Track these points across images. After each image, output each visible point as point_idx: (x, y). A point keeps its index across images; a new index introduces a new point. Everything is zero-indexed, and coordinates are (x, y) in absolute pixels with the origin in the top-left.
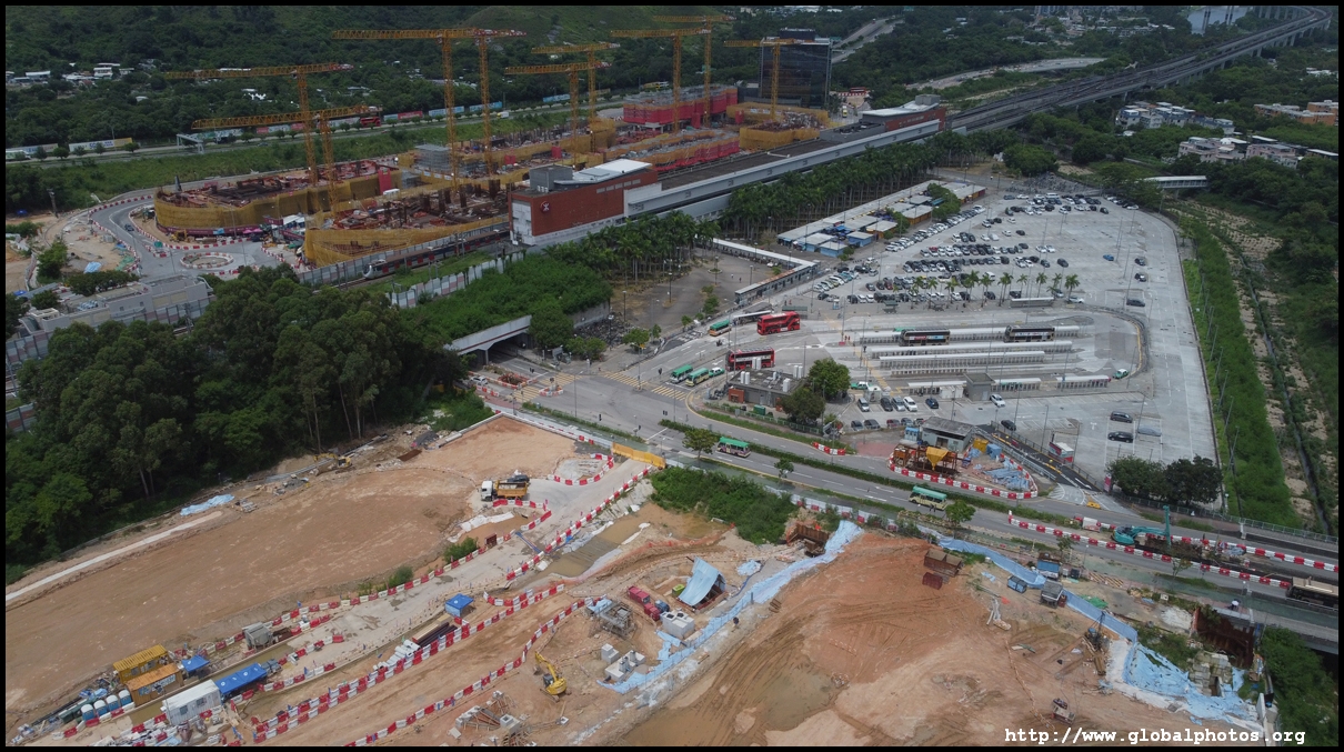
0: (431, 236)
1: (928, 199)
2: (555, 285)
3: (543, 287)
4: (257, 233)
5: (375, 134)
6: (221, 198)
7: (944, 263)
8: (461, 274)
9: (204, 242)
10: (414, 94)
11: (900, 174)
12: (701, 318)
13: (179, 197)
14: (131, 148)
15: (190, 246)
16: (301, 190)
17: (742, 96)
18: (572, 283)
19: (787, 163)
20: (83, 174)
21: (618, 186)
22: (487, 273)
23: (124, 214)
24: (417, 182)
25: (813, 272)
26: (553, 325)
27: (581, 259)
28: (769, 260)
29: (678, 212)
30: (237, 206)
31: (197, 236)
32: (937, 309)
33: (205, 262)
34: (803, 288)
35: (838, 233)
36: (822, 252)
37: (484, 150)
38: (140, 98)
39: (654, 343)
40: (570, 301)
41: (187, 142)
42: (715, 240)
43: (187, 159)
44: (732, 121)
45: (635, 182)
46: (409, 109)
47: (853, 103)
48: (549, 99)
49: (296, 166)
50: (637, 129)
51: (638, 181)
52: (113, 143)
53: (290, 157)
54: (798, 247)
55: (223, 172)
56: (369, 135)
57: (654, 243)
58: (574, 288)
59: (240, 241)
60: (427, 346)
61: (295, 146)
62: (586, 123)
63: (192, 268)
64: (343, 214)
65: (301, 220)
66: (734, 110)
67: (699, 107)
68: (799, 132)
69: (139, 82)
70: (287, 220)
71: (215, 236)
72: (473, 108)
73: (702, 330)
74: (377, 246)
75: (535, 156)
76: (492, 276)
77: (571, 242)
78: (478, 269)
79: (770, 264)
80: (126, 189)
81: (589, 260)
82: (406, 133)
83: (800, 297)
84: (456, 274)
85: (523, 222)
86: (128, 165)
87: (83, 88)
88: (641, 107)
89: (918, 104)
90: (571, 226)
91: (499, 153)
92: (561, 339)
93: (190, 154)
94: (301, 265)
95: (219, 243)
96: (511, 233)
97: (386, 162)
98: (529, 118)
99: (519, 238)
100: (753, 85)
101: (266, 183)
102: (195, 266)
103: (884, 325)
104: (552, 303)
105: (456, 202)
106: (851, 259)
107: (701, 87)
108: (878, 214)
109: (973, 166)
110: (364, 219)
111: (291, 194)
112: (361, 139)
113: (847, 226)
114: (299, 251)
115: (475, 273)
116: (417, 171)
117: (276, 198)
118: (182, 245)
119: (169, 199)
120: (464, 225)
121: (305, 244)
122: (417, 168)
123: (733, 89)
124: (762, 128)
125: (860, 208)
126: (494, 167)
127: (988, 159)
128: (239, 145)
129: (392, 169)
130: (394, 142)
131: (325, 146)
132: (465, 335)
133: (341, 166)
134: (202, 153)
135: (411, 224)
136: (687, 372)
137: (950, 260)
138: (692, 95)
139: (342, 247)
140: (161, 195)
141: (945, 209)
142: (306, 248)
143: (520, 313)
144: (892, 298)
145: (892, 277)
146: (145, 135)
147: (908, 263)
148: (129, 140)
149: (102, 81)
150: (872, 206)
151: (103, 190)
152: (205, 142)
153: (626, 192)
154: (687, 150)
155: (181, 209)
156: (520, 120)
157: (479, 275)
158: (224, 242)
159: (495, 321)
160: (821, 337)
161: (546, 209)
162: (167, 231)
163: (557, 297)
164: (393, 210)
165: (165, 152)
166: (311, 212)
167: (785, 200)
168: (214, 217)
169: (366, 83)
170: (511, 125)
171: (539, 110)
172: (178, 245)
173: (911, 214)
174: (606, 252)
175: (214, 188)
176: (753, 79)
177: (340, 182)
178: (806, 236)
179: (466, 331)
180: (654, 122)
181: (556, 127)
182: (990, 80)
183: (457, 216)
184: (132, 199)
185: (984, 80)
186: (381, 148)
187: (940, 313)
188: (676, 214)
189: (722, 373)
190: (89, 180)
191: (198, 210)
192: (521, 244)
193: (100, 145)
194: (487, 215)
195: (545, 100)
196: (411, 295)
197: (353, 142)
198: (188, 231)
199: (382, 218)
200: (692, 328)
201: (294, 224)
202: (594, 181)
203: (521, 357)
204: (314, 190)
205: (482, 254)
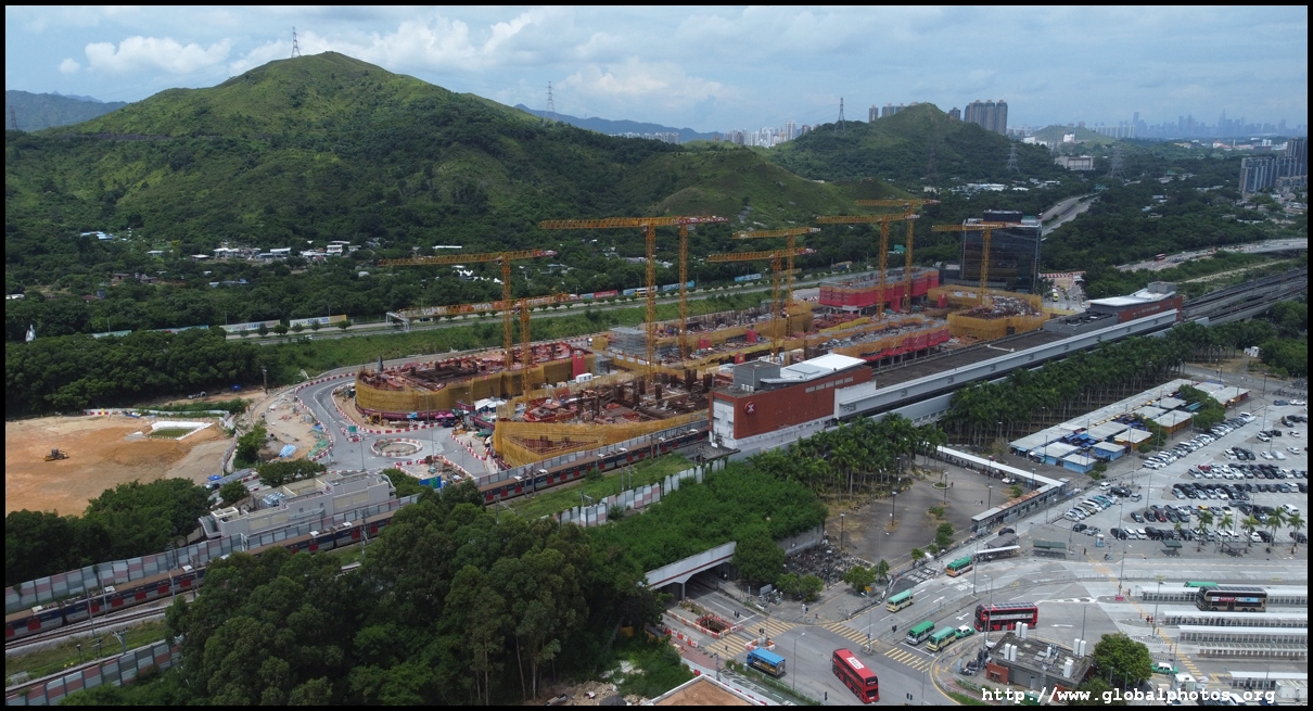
0: (624, 434)
1: (1181, 402)
2: (762, 503)
3: (749, 505)
4: (449, 419)
5: (571, 313)
6: (418, 380)
7: (1225, 489)
8: (657, 485)
9: (397, 426)
10: (610, 274)
11: (1144, 372)
12: (933, 552)
13: (379, 378)
14: (343, 325)
15: (383, 429)
16: (495, 374)
17: (944, 277)
18: (782, 502)
19: (1013, 357)
20: (296, 350)
21: (829, 385)
22: (684, 483)
23: (326, 392)
24: (609, 365)
25: (1061, 494)
26: (761, 556)
27: (790, 471)
28: (1002, 474)
29: (896, 415)
30: (432, 389)
31: (390, 419)
32: (1233, 553)
33: (395, 449)
34: (1053, 513)
35: (1081, 442)
36: (1065, 466)
37: (678, 334)
38: (362, 274)
39: (880, 582)
40: (779, 526)
41: (395, 320)
42: (940, 448)
43: (393, 337)
44: (934, 305)
45: (847, 380)
46: (605, 288)
47: (1062, 285)
48: (741, 278)
49: (493, 345)
50: (833, 311)
51: (851, 379)
52: (330, 319)
53: (489, 336)
54: (1037, 459)
55: (424, 351)
56: (565, 314)
57: (872, 452)
58: (785, 508)
59: (432, 426)
60: (619, 587)
61: (494, 325)
62: (782, 306)
63: (381, 455)
64: (534, 403)
65: (492, 404)
66: (936, 292)
67: (899, 290)
68: (1014, 320)
69: (364, 259)
70: (479, 405)
71: (408, 420)
72: (666, 288)
73: (937, 566)
74: (568, 443)
75: (730, 340)
76: (689, 488)
77: (778, 449)
78: (675, 479)
79: (1006, 480)
80: (334, 366)
81: (800, 473)
82: (600, 312)
83: (1050, 526)
84: (652, 485)
85: (725, 423)
86: (338, 342)
87: (315, 264)
88: (839, 290)
89: (1150, 292)
90: (776, 428)
91: (693, 337)
92: (770, 573)
93: (396, 332)
94: (489, 457)
95: (411, 428)
96: (710, 433)
97: (578, 342)
98: (722, 298)
99: (719, 439)
100: (951, 267)
101: (463, 365)
102: (384, 454)
103: (1167, 573)
104: (760, 525)
105: (650, 392)
106: (1103, 477)
107: (901, 269)
108: (1124, 419)
109: (1223, 363)
110: (555, 410)
111: (486, 378)
112: (557, 318)
113: (1093, 433)
114: (488, 441)
115: (671, 484)
116: (610, 354)
117: (470, 382)
118: (378, 427)
119: (369, 379)
120: (659, 421)
121: (494, 434)
122: (610, 351)
123: (933, 271)
124: (971, 315)
125: (1100, 412)
126: (687, 351)
127: (1238, 353)
128: (442, 323)
129: (586, 352)
130: (589, 322)
131: (523, 325)
132: (661, 565)
133: (535, 348)
134: (407, 331)
135: (603, 418)
136: (928, 630)
137: (1230, 484)
138: (891, 278)
139: (531, 443)
140: (362, 376)
141: (1207, 417)
142: (494, 439)
143: (723, 538)
144: (1170, 535)
145: (1161, 504)
146: (359, 313)
147: (1176, 486)
148: (344, 318)
149: (333, 258)
150: (1116, 408)
151: (312, 367)
152: (412, 319)
153: (837, 391)
154: (894, 339)
155: (380, 392)
156: (712, 300)
157: (676, 487)
158: (416, 427)
159: (695, 548)
160: (1090, 587)
161: (751, 410)
162: (363, 412)
163: (764, 518)
164: (586, 400)
165: (374, 330)
166: (504, 396)
167: (1016, 402)
168: (408, 400)
169: (565, 261)
170: (704, 305)
171: (732, 291)
172: (372, 428)
173: (1168, 421)
174: (818, 463)
175: (413, 369)
176: (953, 260)
177: (534, 366)
178: (1046, 445)
179: (663, 561)
180: (852, 305)
181: (751, 310)
182: (1210, 262)
183: (651, 409)
184: (337, 376)
185: (1203, 261)
186: (576, 328)
187: (1237, 559)
188: (894, 417)
189: (972, 633)
190: (301, 357)
191: (395, 393)
192: (721, 447)
193: (316, 323)
194: (683, 410)
195: (736, 279)
196: (602, 510)
197: (549, 322)
198: (383, 414)
199: (574, 408)
200: (924, 563)
201: (486, 409)
202: (804, 379)
203: (722, 591)
204: (509, 374)
205: (679, 456)
